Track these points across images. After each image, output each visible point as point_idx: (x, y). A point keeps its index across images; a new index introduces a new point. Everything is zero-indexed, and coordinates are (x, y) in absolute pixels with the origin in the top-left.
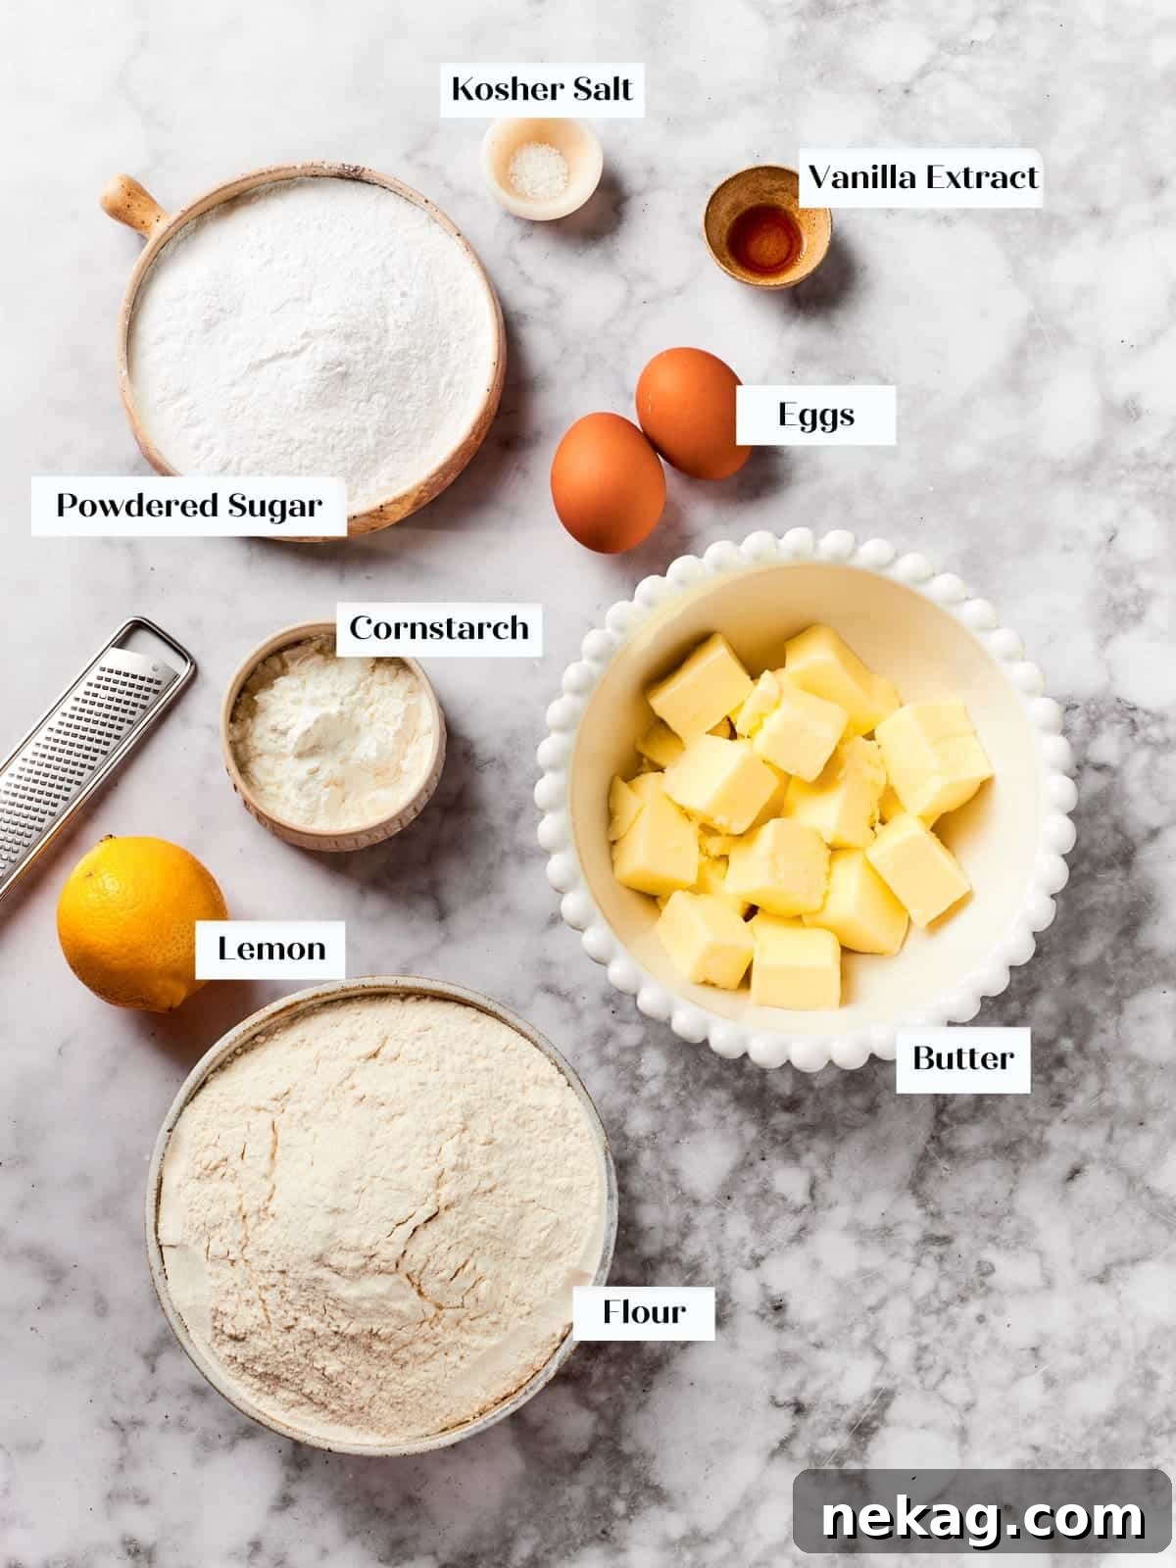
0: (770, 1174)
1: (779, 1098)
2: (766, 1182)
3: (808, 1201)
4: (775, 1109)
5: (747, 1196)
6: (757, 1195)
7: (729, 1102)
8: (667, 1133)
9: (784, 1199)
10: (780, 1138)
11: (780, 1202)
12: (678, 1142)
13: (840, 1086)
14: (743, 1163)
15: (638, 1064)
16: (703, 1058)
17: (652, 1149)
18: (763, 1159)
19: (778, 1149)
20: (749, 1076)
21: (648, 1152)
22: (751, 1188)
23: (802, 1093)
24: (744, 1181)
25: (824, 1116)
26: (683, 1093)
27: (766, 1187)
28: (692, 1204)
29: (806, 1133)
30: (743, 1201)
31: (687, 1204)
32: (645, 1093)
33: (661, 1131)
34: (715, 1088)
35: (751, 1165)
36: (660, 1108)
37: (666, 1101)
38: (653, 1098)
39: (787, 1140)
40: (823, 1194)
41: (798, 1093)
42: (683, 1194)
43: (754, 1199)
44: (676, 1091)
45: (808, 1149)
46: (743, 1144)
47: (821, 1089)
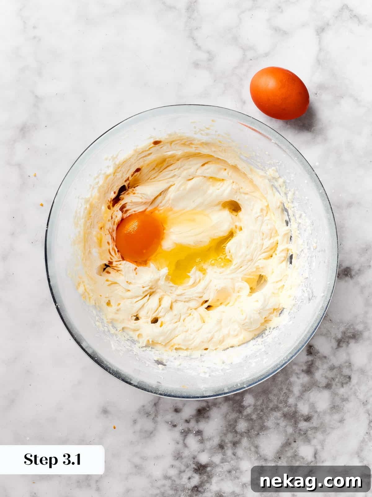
0: (298, 448)
1: (302, 416)
2: (296, 451)
3: (313, 459)
4: (300, 420)
5: (287, 457)
6: (291, 457)
7: (281, 417)
8: (254, 430)
9: (303, 458)
10: (302, 433)
11: (302, 460)
12: (258, 434)
13: (329, 411)
14: (286, 443)
15: (242, 401)
16: (270, 398)
17: (248, 437)
18: (295, 442)
19: (301, 438)
20: (290, 407)
21: (246, 438)
22: (289, 454)
23: (313, 414)
24: (286, 451)
25: (322, 423)
26: (261, 413)
27: (296, 453)
28: (264, 460)
29: (313, 431)
30: (286, 459)
31: (262, 460)
32: (245, 413)
33: (252, 429)
34: (275, 411)
35: (290, 444)
36: (251, 419)
37: (254, 417)
38: (248, 415)
39: (305, 434)
40: (320, 457)
41: (310, 414)
42: (261, 456)
43: (290, 458)
44: (258, 412)
45: (314, 438)
46: (286, 435)
47: (320, 412)
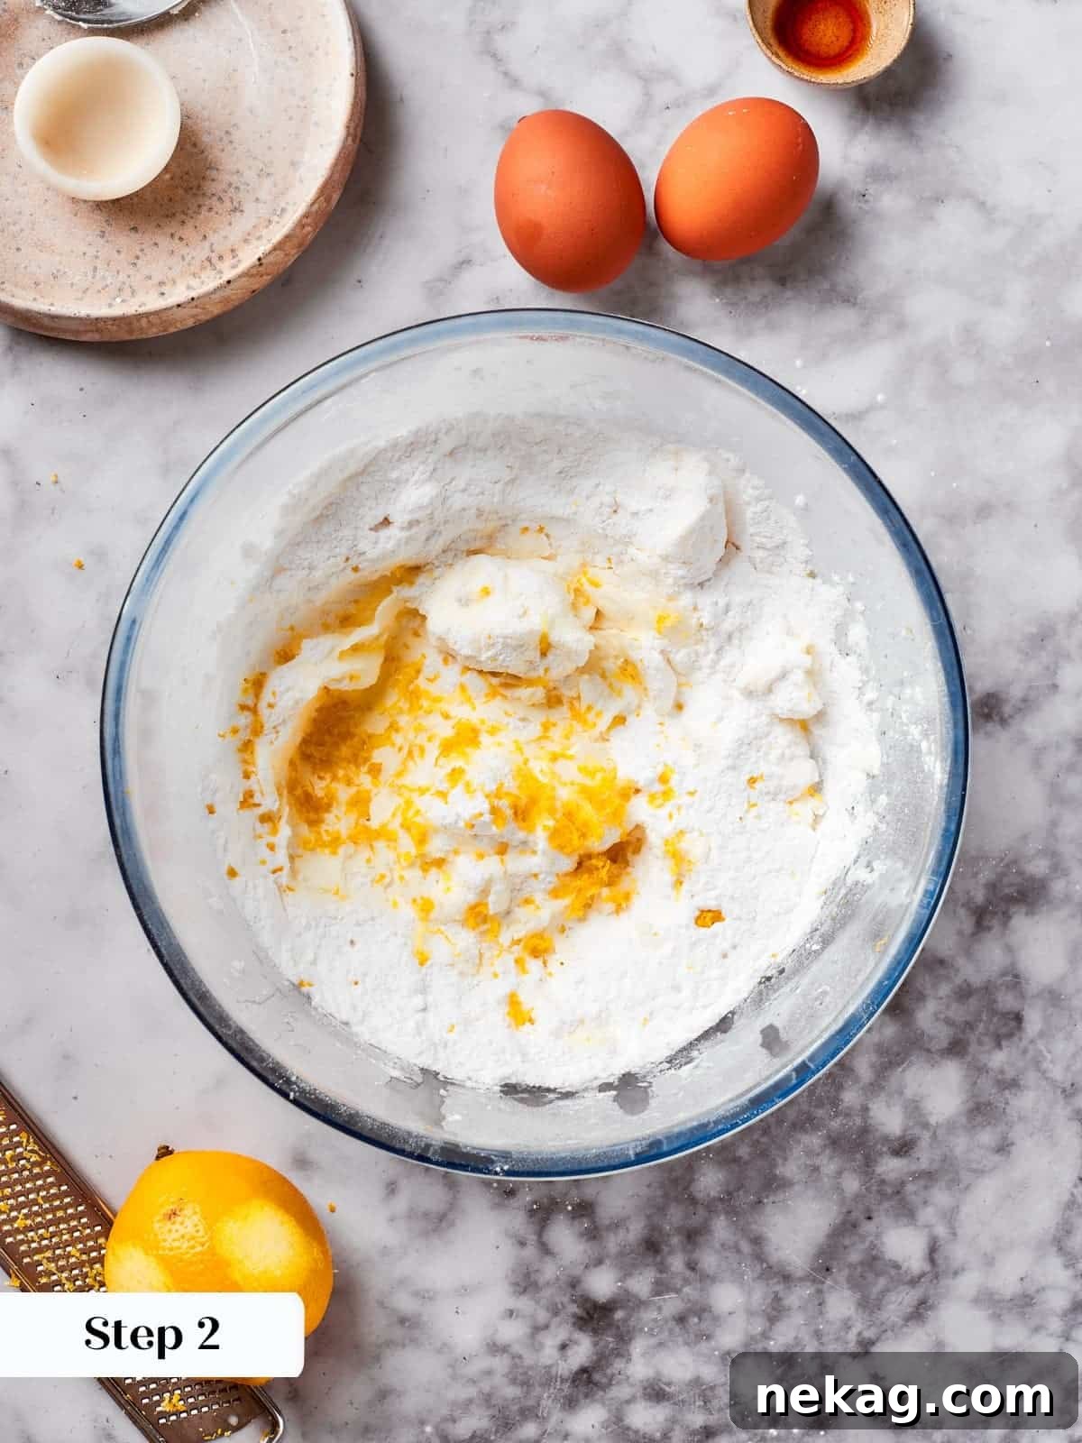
0: (878, 1236)
1: (886, 1139)
2: (873, 1246)
3: (927, 1267)
4: (881, 1154)
5: (850, 1266)
6: (862, 1263)
7: (824, 1147)
8: (746, 1192)
9: (897, 1266)
10: (889, 1190)
11: (893, 1272)
12: (760, 1202)
13: (964, 1120)
14: (844, 1223)
17: (727, 1213)
18: (870, 1218)
19: (886, 1205)
20: (847, 1115)
21: (722, 1218)
22: (855, 1256)
23: (917, 1131)
24: (845, 1247)
25: (944, 1159)
26: (764, 1140)
27: (874, 1252)
28: (781, 1279)
29: (922, 1182)
30: (846, 1272)
31: (775, 1280)
33: (739, 1189)
34: (806, 1131)
35: (855, 1226)
36: (736, 1160)
37: (744, 1151)
39: (898, 1192)
40: (946, 1258)
41: (909, 1132)
42: (770, 1267)
43: (859, 1270)
44: (756, 1136)
45: (925, 1203)
46: (843, 1201)
47: (938, 1125)
